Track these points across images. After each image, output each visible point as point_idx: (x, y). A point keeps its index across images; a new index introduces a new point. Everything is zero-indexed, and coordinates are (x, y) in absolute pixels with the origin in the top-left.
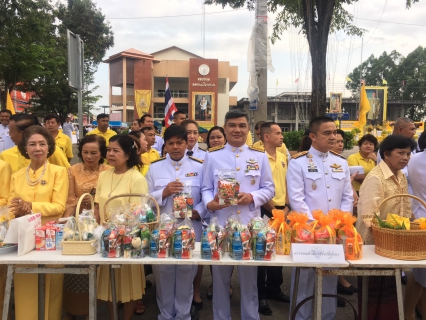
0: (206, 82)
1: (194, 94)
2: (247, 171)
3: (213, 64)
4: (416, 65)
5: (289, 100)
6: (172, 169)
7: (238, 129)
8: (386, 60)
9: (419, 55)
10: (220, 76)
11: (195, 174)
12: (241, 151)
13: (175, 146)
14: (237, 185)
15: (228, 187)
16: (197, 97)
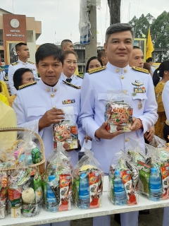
0: (17, 33)
1: (9, 42)
2: (134, 95)
3: (22, 19)
4: (162, 24)
5: (80, 48)
6: (47, 95)
7: (123, 46)
8: (143, 20)
9: (165, 17)
10: (28, 28)
11: (73, 101)
12: (125, 72)
13: (51, 69)
14: (130, 110)
15: (121, 111)
16: (10, 45)
